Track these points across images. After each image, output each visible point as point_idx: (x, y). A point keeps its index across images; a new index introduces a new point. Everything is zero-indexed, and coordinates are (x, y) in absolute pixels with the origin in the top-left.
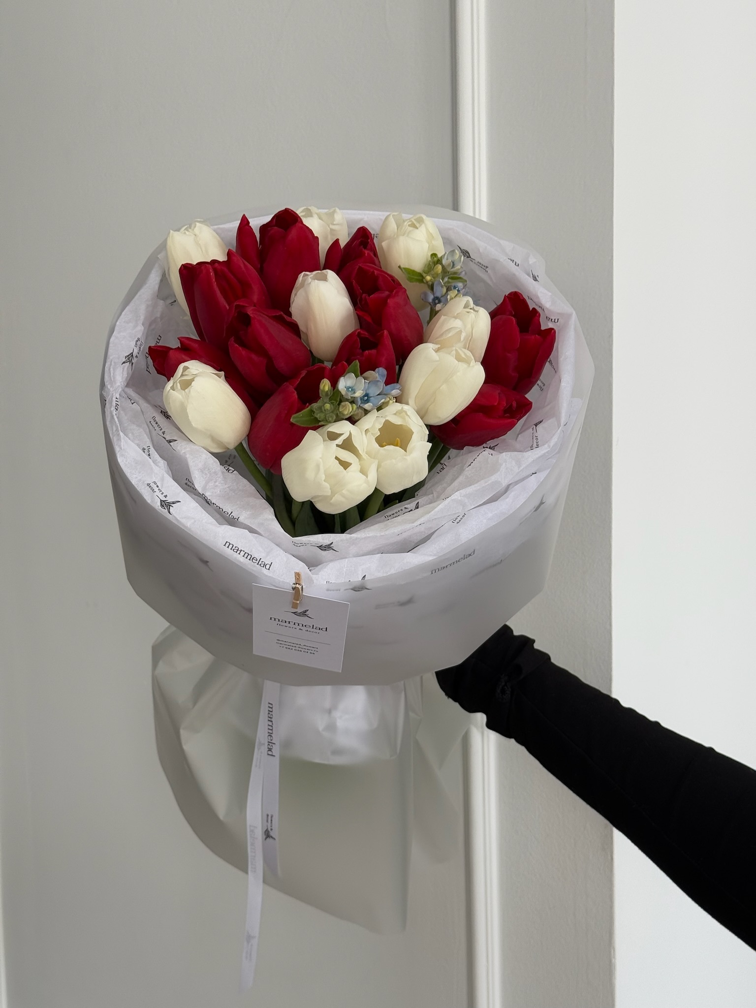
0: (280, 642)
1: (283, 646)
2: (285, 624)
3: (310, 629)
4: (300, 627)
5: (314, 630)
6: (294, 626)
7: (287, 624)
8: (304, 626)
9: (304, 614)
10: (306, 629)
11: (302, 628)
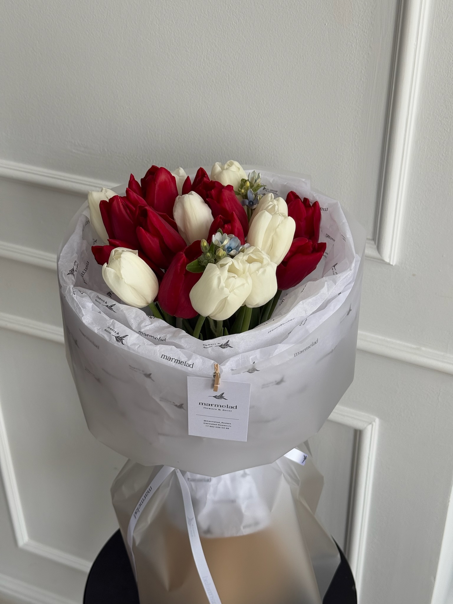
0: (206, 422)
1: (208, 425)
2: (209, 407)
3: (226, 409)
4: (219, 408)
5: (228, 409)
6: (215, 408)
7: (210, 407)
8: (221, 406)
9: (221, 397)
10: (223, 409)
11: (220, 408)
